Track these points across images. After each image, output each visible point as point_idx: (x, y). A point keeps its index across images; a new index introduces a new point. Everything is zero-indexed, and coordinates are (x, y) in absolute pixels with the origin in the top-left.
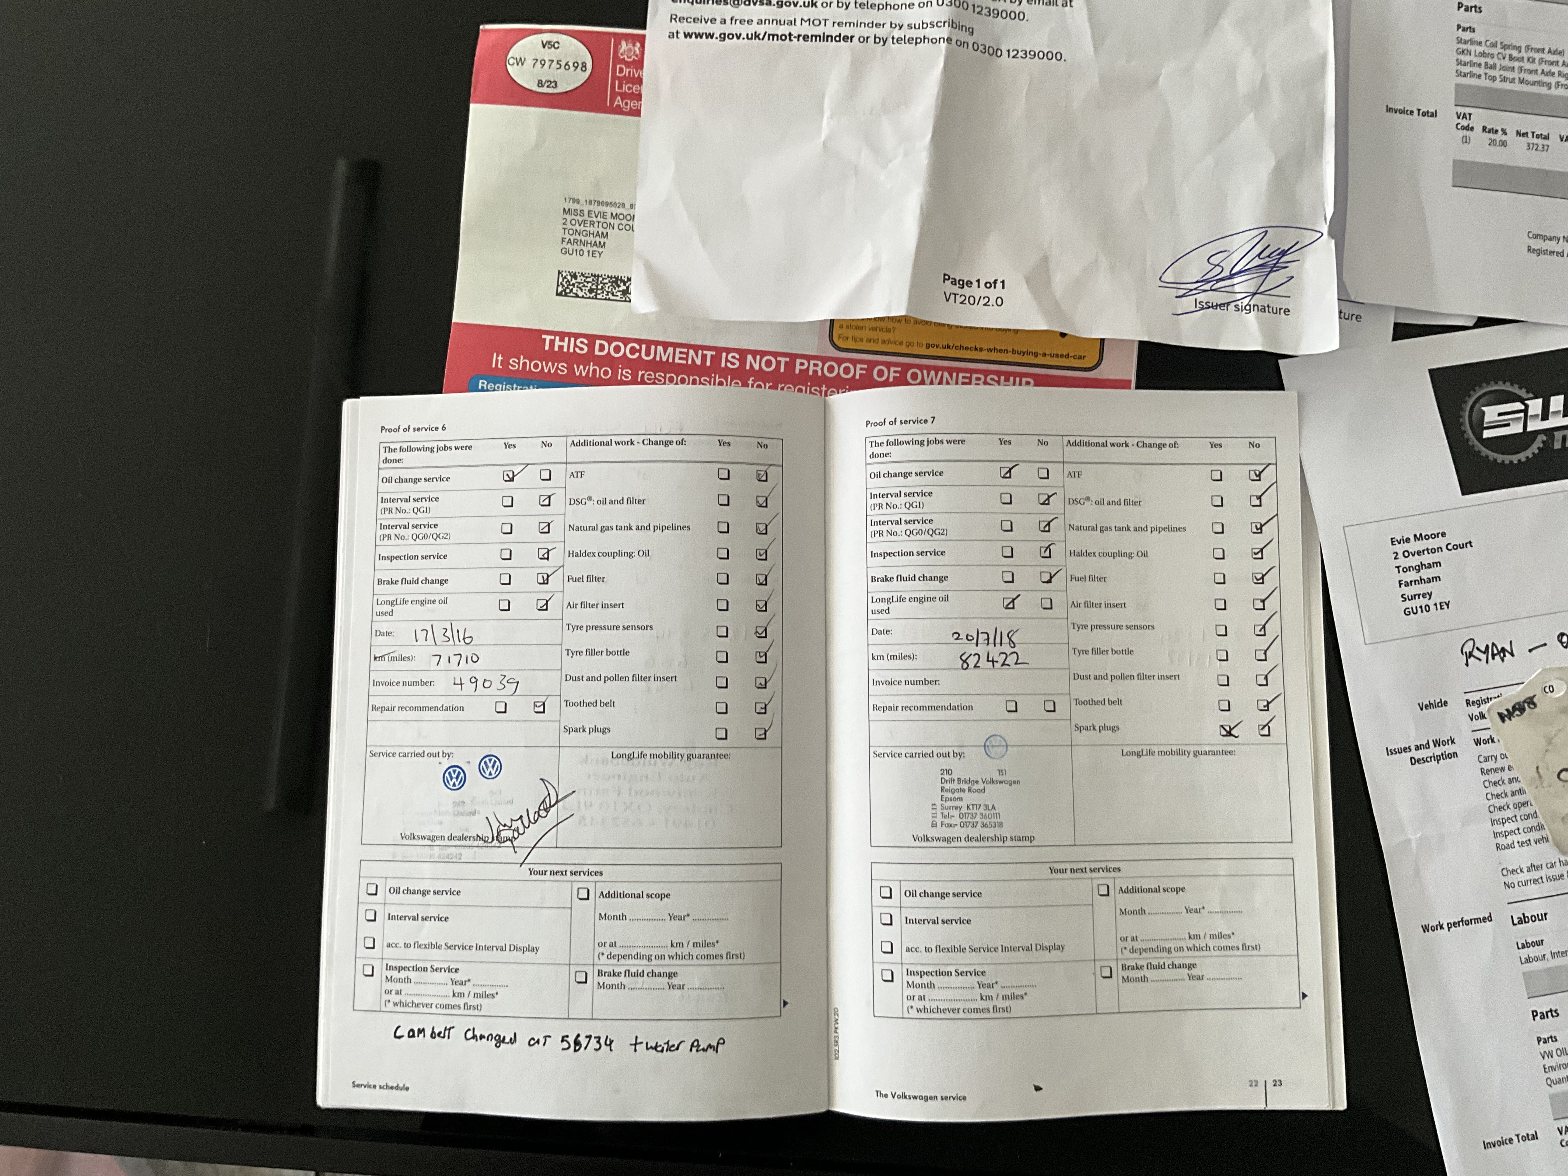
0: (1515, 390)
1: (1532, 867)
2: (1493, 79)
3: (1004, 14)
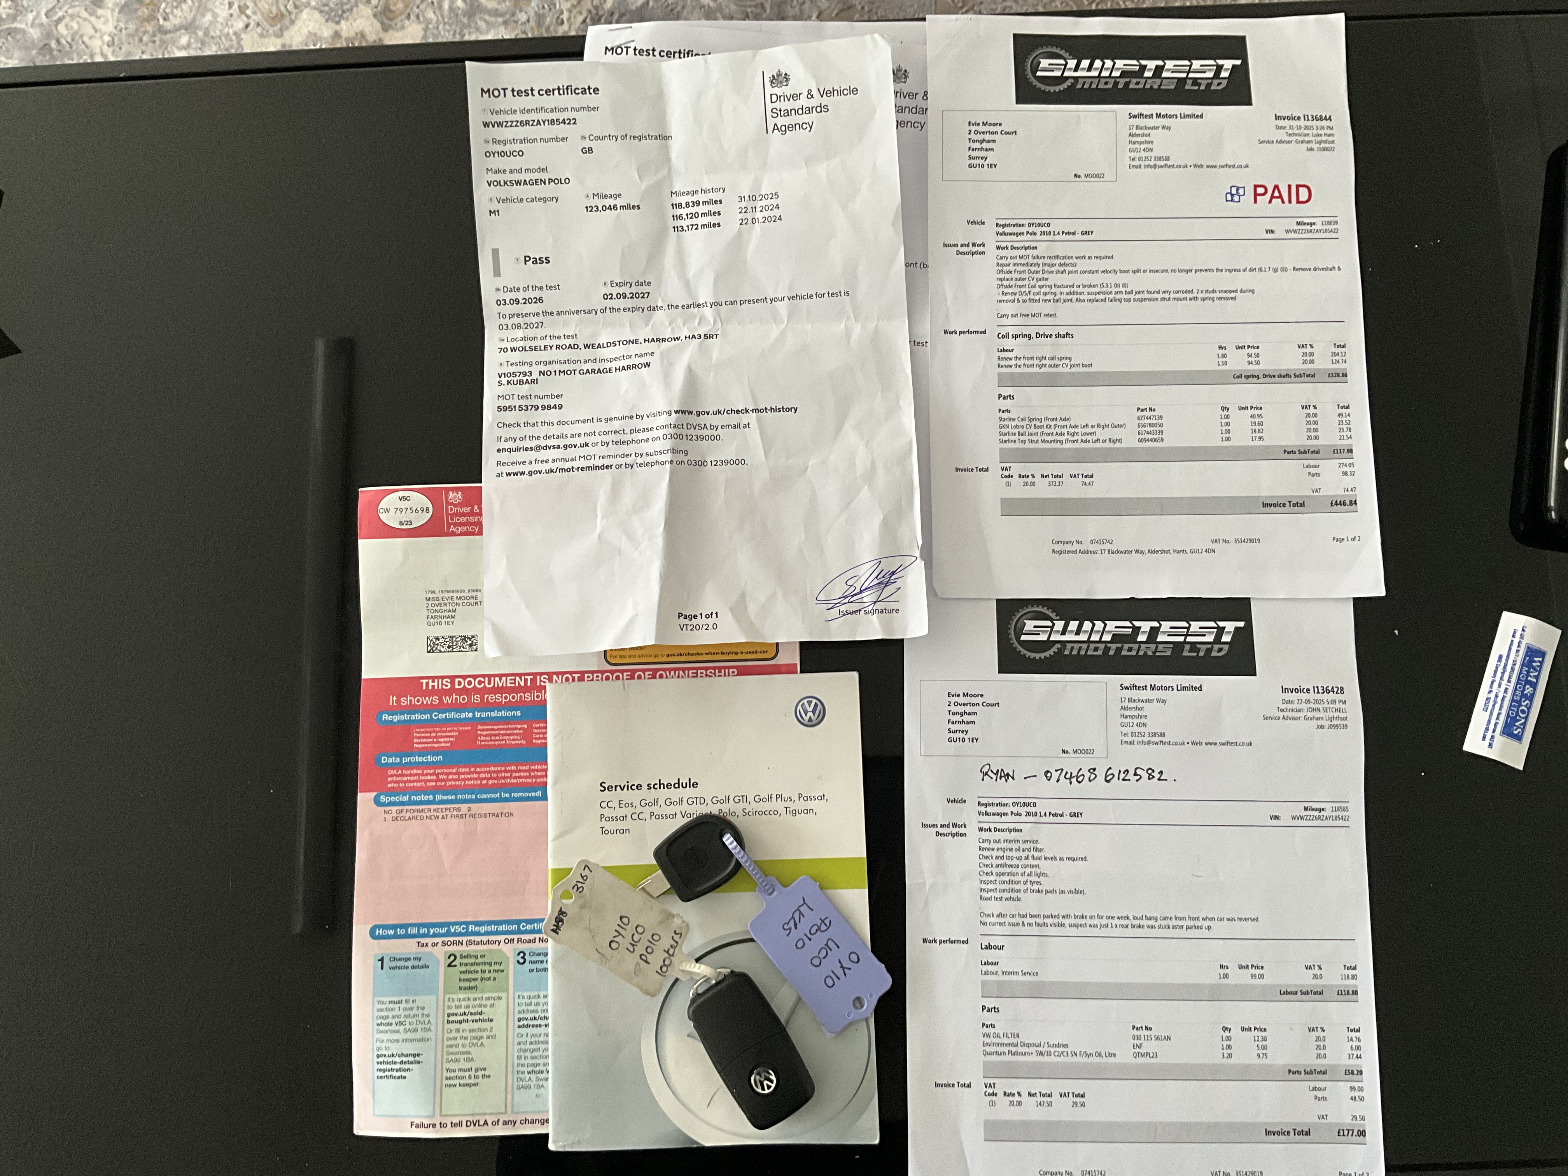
2: (1024, 442)
3: (707, 437)
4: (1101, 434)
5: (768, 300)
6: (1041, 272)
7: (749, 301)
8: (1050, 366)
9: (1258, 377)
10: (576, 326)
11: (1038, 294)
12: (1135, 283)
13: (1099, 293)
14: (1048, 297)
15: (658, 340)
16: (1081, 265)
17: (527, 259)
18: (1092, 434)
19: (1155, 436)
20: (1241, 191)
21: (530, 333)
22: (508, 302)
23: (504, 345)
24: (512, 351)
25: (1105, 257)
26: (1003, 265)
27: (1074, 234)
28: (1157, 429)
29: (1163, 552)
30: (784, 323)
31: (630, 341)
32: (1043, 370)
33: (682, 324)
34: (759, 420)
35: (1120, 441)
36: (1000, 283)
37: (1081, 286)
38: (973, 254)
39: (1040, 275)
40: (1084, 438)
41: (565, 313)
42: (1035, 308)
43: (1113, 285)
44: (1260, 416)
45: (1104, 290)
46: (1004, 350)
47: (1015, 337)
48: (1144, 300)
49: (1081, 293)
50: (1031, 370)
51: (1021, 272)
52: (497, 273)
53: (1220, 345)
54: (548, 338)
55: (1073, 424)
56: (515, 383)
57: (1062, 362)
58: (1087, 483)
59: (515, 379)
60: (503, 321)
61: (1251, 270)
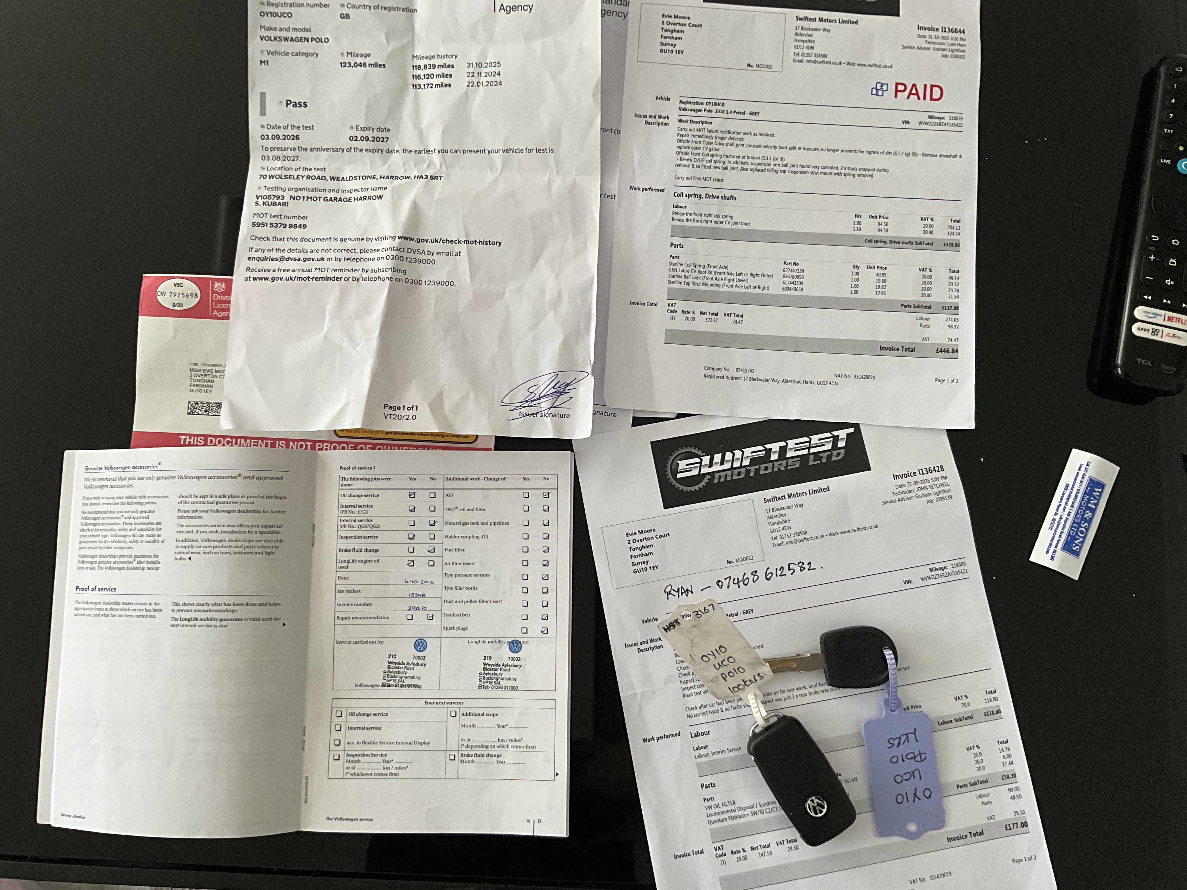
0: (696, 451)
1: (702, 707)
2: (689, 284)
3: (424, 261)
4: (752, 282)
5: (487, 152)
6: (714, 144)
7: (471, 151)
8: (715, 222)
9: (885, 242)
10: (326, 161)
11: (710, 161)
12: (791, 157)
13: (760, 164)
14: (718, 165)
15: (392, 177)
16: (748, 140)
17: (289, 102)
18: (745, 281)
19: (796, 286)
20: (885, 88)
21: (287, 164)
22: (270, 137)
23: (265, 172)
24: (270, 178)
25: (767, 135)
26: (682, 135)
27: (743, 113)
28: (799, 280)
29: (795, 382)
30: (497, 170)
31: (368, 176)
32: (710, 225)
33: (413, 166)
34: (468, 250)
35: (767, 288)
36: (679, 150)
37: (746, 158)
38: (659, 124)
39: (713, 146)
40: (738, 284)
41: (317, 149)
42: (706, 173)
43: (772, 159)
44: (884, 274)
45: (765, 161)
46: (678, 207)
47: (688, 196)
48: (797, 172)
49: (745, 163)
50: (699, 224)
51: (697, 142)
52: (263, 113)
53: (856, 214)
54: (301, 169)
55: (730, 272)
56: (270, 204)
57: (726, 219)
58: (738, 322)
59: (270, 201)
60: (266, 153)
61: (887, 153)
